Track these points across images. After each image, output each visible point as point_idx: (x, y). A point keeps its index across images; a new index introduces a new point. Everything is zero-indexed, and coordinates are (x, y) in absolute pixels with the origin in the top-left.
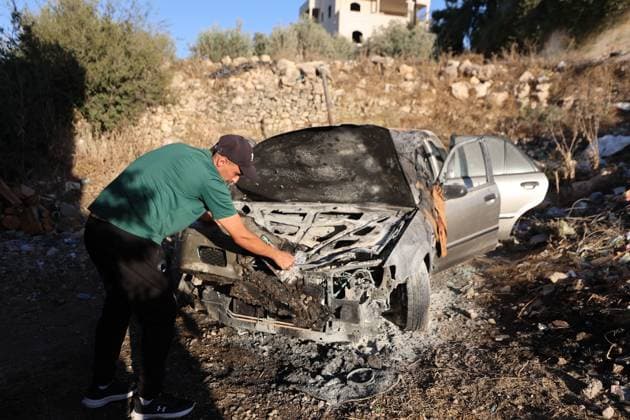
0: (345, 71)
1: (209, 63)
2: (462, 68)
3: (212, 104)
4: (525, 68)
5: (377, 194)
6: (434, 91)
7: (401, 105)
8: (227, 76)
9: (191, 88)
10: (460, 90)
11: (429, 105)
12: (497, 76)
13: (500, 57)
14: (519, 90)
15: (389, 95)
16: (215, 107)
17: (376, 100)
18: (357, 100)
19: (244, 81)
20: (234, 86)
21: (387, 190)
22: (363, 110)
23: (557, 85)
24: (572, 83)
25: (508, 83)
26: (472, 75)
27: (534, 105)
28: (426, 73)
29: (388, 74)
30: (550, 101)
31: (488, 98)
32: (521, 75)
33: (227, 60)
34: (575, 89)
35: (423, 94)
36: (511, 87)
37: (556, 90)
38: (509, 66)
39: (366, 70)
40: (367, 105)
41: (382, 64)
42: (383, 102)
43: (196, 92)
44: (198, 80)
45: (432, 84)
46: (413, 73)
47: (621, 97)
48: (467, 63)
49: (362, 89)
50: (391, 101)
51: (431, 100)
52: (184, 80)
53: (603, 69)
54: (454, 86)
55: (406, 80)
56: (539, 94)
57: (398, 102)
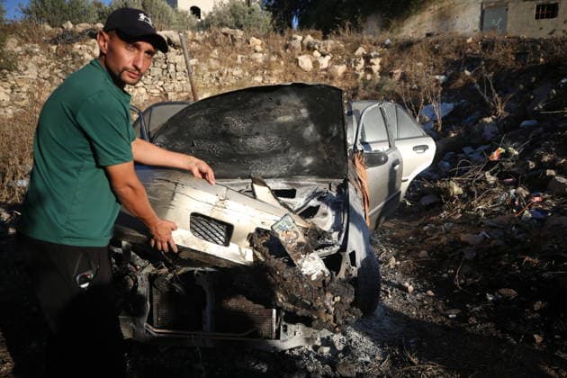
0: (197, 41)
1: (48, 28)
2: (305, 42)
3: (56, 71)
4: (358, 44)
5: (310, 166)
6: (282, 63)
7: (253, 76)
8: (71, 42)
9: (29, 53)
10: (306, 62)
11: (279, 76)
12: (335, 51)
13: (338, 34)
14: (356, 64)
15: (241, 66)
16: (60, 75)
17: (230, 70)
18: (210, 70)
19: (91, 48)
20: (80, 53)
21: (321, 162)
22: (217, 79)
23: (386, 59)
24: (397, 59)
25: (345, 56)
26: (315, 49)
27: (369, 77)
28: (274, 46)
29: (238, 45)
30: (382, 73)
31: (330, 70)
32: (356, 50)
33: (69, 25)
34: (402, 63)
35: (273, 65)
36: (349, 61)
37: (386, 64)
38: (345, 42)
39: (218, 40)
40: (221, 75)
41: (232, 36)
42: (237, 72)
43: (35, 58)
44: (37, 45)
45: (280, 56)
46: (262, 45)
47: (437, 71)
48: (309, 38)
49: (215, 59)
50: (244, 71)
51: (281, 71)
52: (20, 44)
53: (422, 46)
54: (300, 58)
55: (256, 52)
56: (373, 67)
57: (250, 73)
